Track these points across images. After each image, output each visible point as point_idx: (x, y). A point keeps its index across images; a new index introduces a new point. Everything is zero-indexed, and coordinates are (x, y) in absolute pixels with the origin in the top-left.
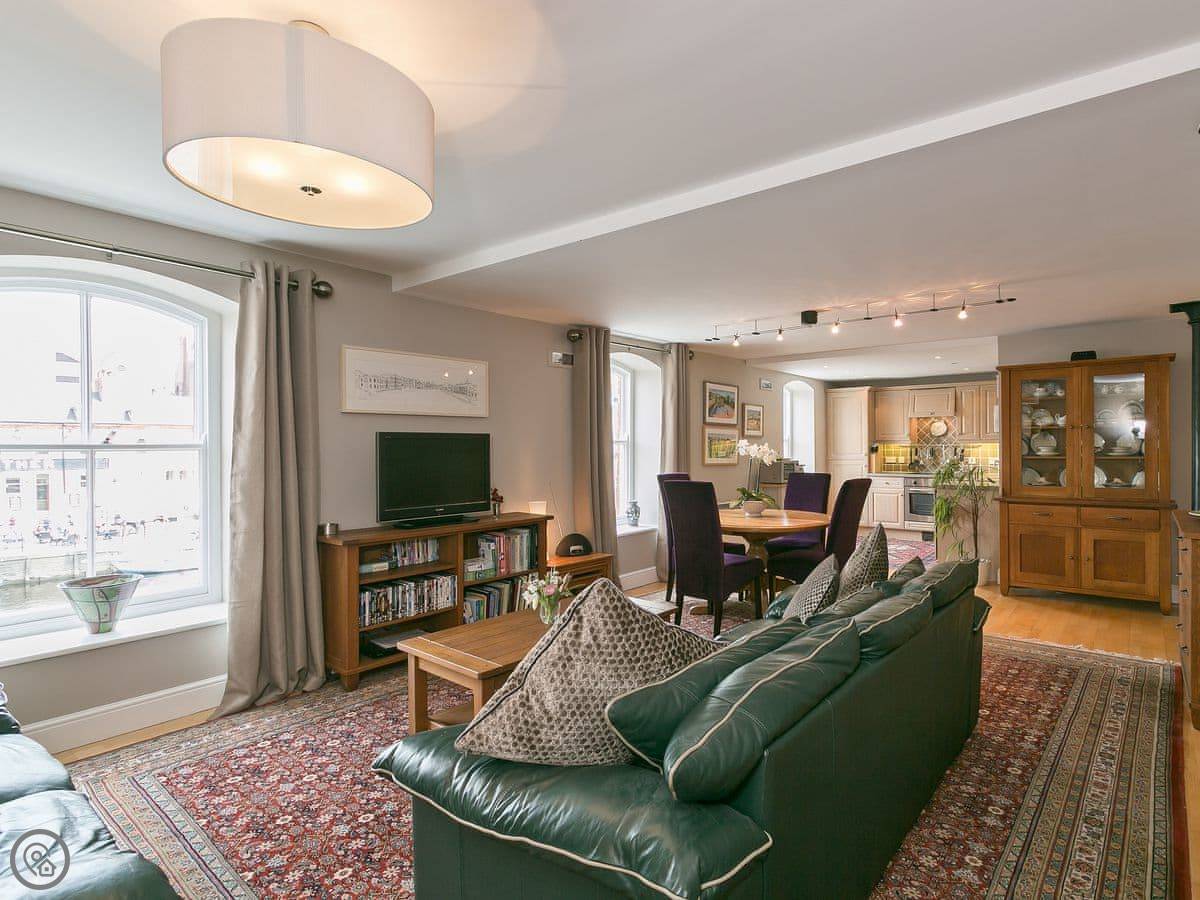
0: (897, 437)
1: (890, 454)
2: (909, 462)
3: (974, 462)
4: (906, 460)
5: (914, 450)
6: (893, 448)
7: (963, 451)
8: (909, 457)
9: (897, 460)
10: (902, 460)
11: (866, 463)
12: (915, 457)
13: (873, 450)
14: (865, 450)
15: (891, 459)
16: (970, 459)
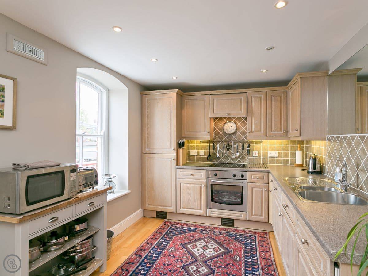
0: (199, 135)
1: (193, 148)
2: (207, 154)
3: (257, 155)
4: (205, 153)
5: (211, 145)
6: (195, 143)
7: (249, 146)
8: (207, 150)
9: (198, 153)
10: (202, 152)
11: (174, 156)
12: (212, 151)
13: (180, 145)
14: (174, 145)
15: (194, 152)
16: (254, 152)
